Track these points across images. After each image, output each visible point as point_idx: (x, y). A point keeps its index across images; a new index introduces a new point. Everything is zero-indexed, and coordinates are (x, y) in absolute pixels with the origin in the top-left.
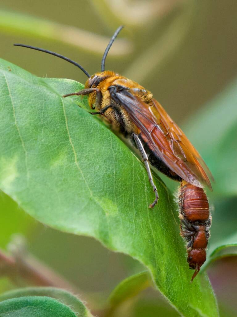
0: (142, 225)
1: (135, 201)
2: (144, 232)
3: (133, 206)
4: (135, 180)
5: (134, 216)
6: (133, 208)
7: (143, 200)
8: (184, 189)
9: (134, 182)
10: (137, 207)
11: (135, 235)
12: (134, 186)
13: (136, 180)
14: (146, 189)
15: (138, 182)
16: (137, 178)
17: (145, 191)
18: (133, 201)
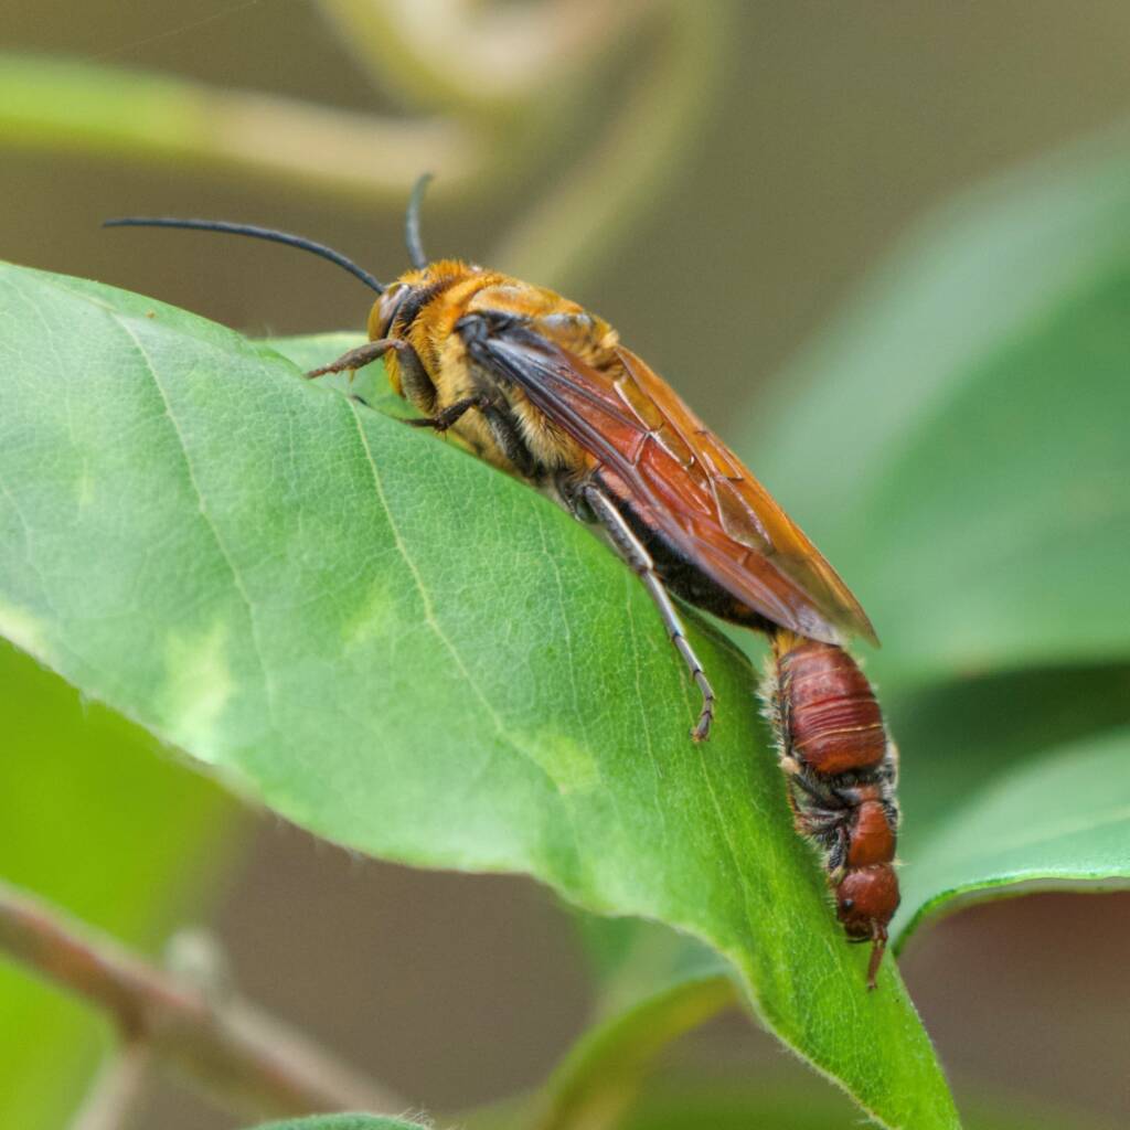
0: (688, 811)
1: (649, 729)
2: (696, 834)
3: (646, 748)
4: (640, 653)
5: (655, 781)
6: (647, 755)
7: (678, 721)
8: (786, 666)
9: (640, 660)
10: (662, 751)
11: (668, 848)
12: (642, 675)
13: (646, 655)
14: (682, 683)
15: (652, 661)
16: (649, 646)
17: (681, 689)
18: (643, 731)
